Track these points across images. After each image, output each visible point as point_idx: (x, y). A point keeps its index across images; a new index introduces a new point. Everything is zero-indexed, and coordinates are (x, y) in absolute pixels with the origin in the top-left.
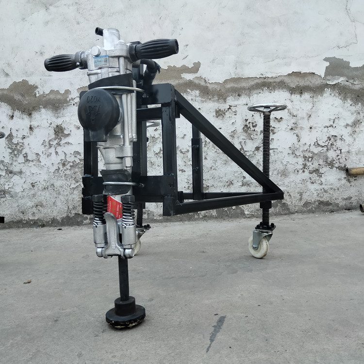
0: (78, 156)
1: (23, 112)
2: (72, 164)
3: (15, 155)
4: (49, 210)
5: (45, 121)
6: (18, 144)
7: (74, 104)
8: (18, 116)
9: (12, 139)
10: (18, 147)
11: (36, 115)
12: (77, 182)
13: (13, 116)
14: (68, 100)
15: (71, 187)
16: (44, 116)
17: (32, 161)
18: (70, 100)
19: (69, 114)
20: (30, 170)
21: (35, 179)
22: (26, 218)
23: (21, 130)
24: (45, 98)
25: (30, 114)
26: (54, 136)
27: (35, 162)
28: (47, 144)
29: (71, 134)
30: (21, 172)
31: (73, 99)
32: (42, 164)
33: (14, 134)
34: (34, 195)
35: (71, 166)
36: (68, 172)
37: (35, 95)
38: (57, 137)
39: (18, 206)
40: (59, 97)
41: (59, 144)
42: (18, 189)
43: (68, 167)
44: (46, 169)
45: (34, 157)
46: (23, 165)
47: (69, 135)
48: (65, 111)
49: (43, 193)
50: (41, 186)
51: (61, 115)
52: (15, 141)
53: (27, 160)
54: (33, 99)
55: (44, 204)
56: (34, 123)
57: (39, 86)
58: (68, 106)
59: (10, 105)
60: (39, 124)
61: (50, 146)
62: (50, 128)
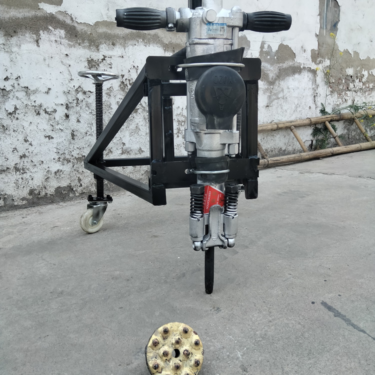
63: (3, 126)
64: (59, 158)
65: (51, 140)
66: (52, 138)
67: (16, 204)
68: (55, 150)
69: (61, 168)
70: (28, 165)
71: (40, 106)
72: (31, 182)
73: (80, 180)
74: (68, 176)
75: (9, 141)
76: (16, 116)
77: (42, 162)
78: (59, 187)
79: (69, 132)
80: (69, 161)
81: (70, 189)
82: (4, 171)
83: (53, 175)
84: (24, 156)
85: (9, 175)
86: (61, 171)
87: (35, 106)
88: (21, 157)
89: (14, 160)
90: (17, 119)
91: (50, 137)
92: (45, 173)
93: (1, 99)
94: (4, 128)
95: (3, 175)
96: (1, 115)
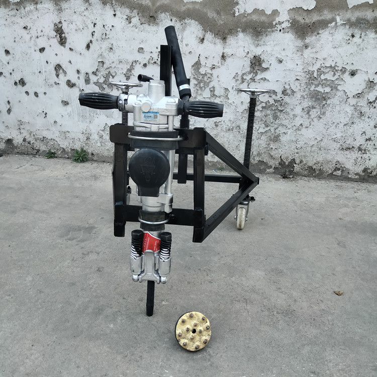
0: (274, 97)
1: (217, 34)
2: (264, 105)
5: (242, 49)
6: (205, 74)
7: (280, 30)
8: (209, 40)
9: (199, 69)
10: (205, 78)
11: (231, 40)
12: (267, 126)
13: (203, 39)
14: (274, 23)
15: (259, 131)
16: (241, 43)
17: (220, 97)
18: (276, 24)
19: (272, 42)
23: (211, 58)
24: (245, 19)
25: (224, 39)
26: (248, 69)
27: (222, 98)
28: (239, 78)
29: (271, 68)
31: (280, 23)
32: (230, 101)
33: (203, 63)
35: (263, 107)
36: (258, 114)
37: (234, 13)
38: (252, 70)
40: (263, 18)
41: (253, 80)
43: (260, 107)
44: (233, 108)
45: (222, 92)
47: (267, 69)
48: (268, 38)
49: (227, 135)
50: (225, 126)
51: (261, 43)
52: (202, 70)
53: (214, 95)
54: (231, 18)
56: (228, 51)
57: (240, 2)
58: (273, 31)
59: (201, 23)
60: (233, 53)
61: (243, 81)
62: (246, 59)
67: (350, 176)
70: (370, 147)
72: (367, 161)
75: (361, 125)
76: (374, 105)
82: (349, 149)
84: (370, 139)
85: (352, 153)
88: (367, 140)
89: (360, 141)
90: (375, 107)
93: (366, 90)
94: (361, 114)
95: (347, 152)
96: (363, 103)
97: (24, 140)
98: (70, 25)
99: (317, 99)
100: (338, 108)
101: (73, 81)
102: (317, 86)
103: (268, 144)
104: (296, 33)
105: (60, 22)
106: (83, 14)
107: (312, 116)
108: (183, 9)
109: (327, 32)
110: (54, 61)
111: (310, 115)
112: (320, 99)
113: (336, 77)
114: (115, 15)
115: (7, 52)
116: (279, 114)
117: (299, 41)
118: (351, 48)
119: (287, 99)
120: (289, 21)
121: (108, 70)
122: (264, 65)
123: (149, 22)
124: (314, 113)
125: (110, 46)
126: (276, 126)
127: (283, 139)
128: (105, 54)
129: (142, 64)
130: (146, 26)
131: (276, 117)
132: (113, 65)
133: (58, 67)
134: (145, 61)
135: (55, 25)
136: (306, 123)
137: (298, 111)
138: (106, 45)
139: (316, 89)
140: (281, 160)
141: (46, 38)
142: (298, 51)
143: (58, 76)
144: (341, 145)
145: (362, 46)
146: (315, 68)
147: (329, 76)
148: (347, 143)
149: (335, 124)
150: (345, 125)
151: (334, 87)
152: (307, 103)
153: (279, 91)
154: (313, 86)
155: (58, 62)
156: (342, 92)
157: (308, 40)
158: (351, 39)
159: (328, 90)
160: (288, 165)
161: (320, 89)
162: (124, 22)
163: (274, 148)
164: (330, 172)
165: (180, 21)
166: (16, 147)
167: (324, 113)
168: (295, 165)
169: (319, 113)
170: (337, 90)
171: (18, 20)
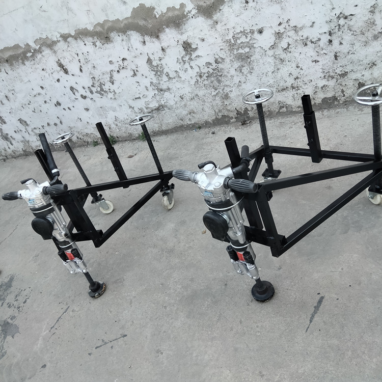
0: (210, 66)
1: (151, 36)
2: (207, 75)
3: (159, 76)
4: (201, 115)
5: (173, 40)
6: (158, 66)
7: (192, 17)
8: (149, 41)
9: (152, 63)
10: (159, 68)
11: (162, 36)
12: (216, 90)
13: (144, 41)
14: (186, 14)
15: (212, 95)
16: (170, 36)
17: (174, 78)
18: (187, 13)
19: (190, 28)
20: (175, 85)
21: (182, 92)
22: (186, 123)
23: (155, 53)
24: (165, 18)
25: (158, 37)
26: (184, 53)
27: (176, 78)
28: (181, 61)
29: (199, 47)
30: (169, 89)
31: (190, 12)
32: (183, 79)
33: (152, 58)
34: (185, 105)
35: (207, 77)
36: (206, 82)
37: (155, 16)
38: (187, 52)
39: (176, 115)
40: (176, 13)
41: (191, 59)
42: (171, 103)
43: (204, 77)
44: (187, 83)
45: (175, 74)
46: (168, 82)
47: (197, 48)
48: (186, 26)
49: (192, 103)
50: (188, 98)
51: (183, 31)
52: (154, 63)
53: (170, 78)
54: (155, 21)
55: (195, 111)
56: (164, 45)
57: (155, 7)
58: (187, 20)
59: (138, 31)
60: (168, 45)
61: (184, 62)
62: (179, 46)
63: (281, 59)
64: (325, 76)
65: (317, 63)
66: (318, 61)
67: (294, 110)
68: (321, 71)
69: (326, 83)
70: (300, 84)
71: (307, 38)
73: (343, 91)
74: (333, 89)
75: (286, 69)
76: (289, 50)
77: (311, 80)
78: (326, 98)
79: (332, 55)
80: (333, 78)
81: (335, 98)
82: (284, 89)
83: (320, 89)
84: (297, 78)
85: (288, 92)
86: (327, 86)
87: (303, 40)
88: (295, 79)
89: (290, 81)
90: (290, 52)
91: (316, 61)
92: (314, 89)
93: (277, 40)
94: (282, 61)
95: (284, 92)
96: (279, 51)
97: (78, 138)
98: (65, 60)
99: (243, 59)
100: (261, 61)
101: (84, 95)
102: (238, 49)
103: (223, 102)
104: (204, 15)
105: (59, 60)
106: (68, 50)
107: (245, 73)
108: (122, 25)
109: (226, 7)
110: (68, 85)
111: (243, 73)
112: (245, 59)
113: (249, 38)
114: (85, 44)
115: (42, 87)
116: (220, 78)
117: (209, 20)
118: (250, 13)
119: (220, 66)
120: (195, 8)
121: (99, 82)
122: (194, 46)
123: (107, 41)
124: (245, 70)
125: (93, 65)
126: (222, 88)
127: (232, 95)
128: (92, 72)
129: (116, 71)
130: (106, 45)
131: (219, 82)
132: (100, 77)
133: (72, 89)
134: (118, 69)
135: (57, 62)
136: (243, 80)
137: (233, 72)
138: (90, 66)
139: (238, 52)
140: (237, 111)
141: (56, 72)
142: (212, 28)
143: (74, 94)
144: (277, 88)
145: (258, 8)
146: (230, 37)
147: (243, 39)
148: (281, 85)
149: (265, 74)
150: (273, 72)
151: (251, 47)
152: (237, 64)
153: (213, 61)
154: (235, 50)
155: (70, 86)
156: (259, 48)
157: (215, 18)
158: (246, 5)
159: (247, 50)
160: (244, 113)
161: (241, 51)
162: (93, 47)
163: (228, 104)
164: (277, 110)
165: (124, 34)
166: (76, 143)
167: (253, 68)
168: (249, 112)
169: (249, 69)
170: (254, 48)
171: (37, 66)
